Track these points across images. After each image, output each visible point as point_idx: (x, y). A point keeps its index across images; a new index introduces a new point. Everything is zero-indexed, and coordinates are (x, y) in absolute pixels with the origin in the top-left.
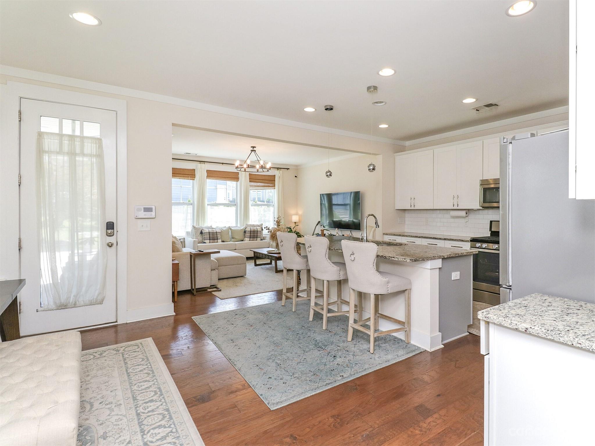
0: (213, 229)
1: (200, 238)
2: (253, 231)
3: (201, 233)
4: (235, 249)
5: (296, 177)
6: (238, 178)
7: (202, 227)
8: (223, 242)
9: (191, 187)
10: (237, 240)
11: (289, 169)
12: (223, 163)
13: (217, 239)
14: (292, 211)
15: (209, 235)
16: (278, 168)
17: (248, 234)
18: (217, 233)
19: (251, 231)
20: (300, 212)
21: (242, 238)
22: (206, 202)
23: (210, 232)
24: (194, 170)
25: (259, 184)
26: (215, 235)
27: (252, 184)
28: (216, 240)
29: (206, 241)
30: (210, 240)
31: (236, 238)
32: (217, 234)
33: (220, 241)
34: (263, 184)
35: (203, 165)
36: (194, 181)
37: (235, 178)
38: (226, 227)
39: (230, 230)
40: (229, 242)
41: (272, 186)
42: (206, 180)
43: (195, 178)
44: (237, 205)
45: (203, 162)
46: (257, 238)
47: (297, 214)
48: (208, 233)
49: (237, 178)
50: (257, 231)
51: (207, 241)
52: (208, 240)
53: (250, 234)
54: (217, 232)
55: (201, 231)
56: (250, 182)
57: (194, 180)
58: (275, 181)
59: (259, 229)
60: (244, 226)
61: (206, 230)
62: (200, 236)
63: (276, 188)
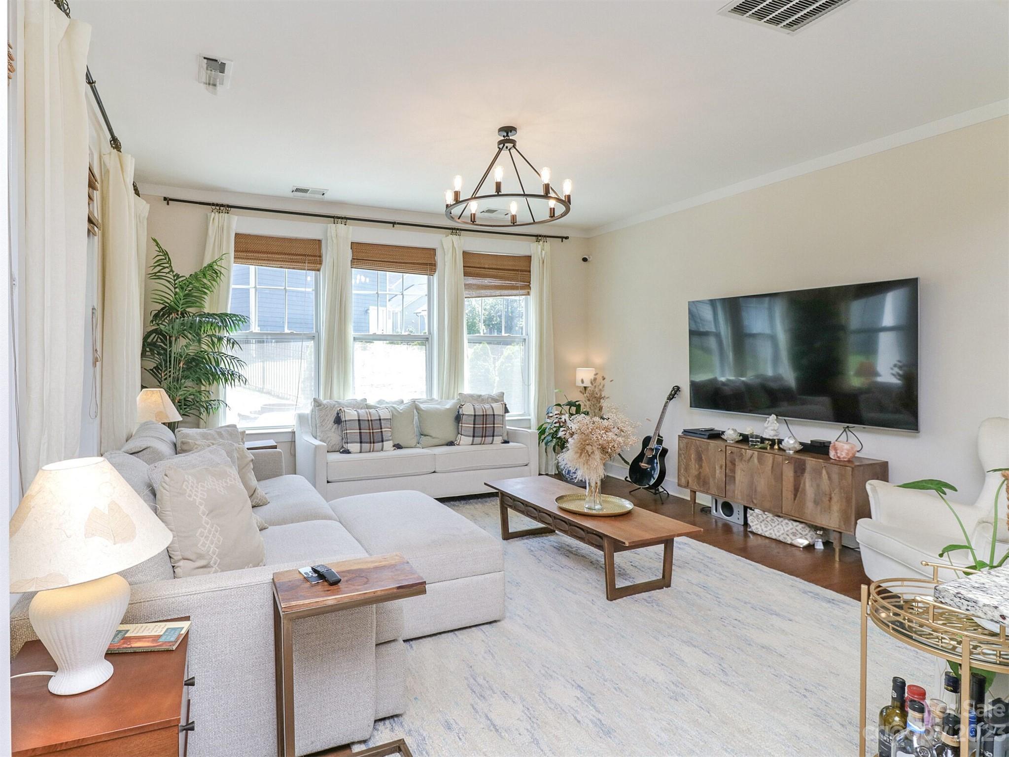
0: (371, 410)
1: (335, 437)
2: (483, 415)
3: (338, 420)
4: (434, 472)
5: (585, 260)
6: (435, 265)
7: (339, 403)
8: (398, 446)
9: (310, 290)
10: (436, 442)
11: (567, 238)
12: (394, 223)
13: (382, 441)
14: (574, 357)
15: (360, 429)
16: (540, 236)
17: (467, 425)
18: (382, 421)
19: (475, 416)
20: (598, 359)
21: (450, 436)
22: (351, 333)
23: (361, 419)
24: (320, 241)
25: (487, 281)
26: (374, 428)
27: (471, 281)
28: (379, 442)
29: (350, 446)
30: (361, 442)
31: (434, 435)
32: (381, 424)
33: (388, 445)
34: (498, 282)
35: (341, 227)
36: (318, 272)
37: (426, 264)
38: (402, 402)
39: (415, 411)
40: (415, 447)
41: (522, 288)
42: (351, 271)
43: (321, 263)
44: (430, 339)
45: (342, 218)
46: (493, 436)
47: (586, 364)
48: (357, 423)
49: (431, 264)
50: (494, 415)
51: (354, 447)
52: (357, 442)
53: (474, 424)
54: (380, 420)
55: (338, 414)
56: (464, 276)
57: (319, 270)
58: (530, 272)
59: (498, 409)
60: (455, 401)
61: (351, 414)
62: (333, 430)
63: (532, 292)
